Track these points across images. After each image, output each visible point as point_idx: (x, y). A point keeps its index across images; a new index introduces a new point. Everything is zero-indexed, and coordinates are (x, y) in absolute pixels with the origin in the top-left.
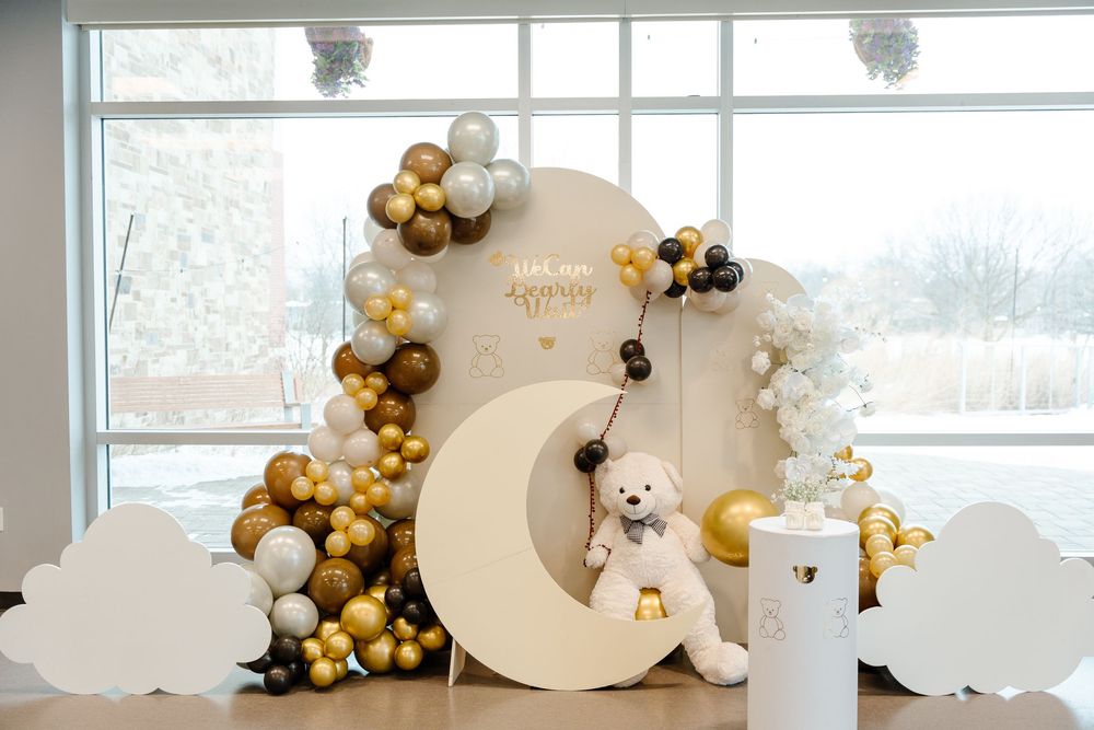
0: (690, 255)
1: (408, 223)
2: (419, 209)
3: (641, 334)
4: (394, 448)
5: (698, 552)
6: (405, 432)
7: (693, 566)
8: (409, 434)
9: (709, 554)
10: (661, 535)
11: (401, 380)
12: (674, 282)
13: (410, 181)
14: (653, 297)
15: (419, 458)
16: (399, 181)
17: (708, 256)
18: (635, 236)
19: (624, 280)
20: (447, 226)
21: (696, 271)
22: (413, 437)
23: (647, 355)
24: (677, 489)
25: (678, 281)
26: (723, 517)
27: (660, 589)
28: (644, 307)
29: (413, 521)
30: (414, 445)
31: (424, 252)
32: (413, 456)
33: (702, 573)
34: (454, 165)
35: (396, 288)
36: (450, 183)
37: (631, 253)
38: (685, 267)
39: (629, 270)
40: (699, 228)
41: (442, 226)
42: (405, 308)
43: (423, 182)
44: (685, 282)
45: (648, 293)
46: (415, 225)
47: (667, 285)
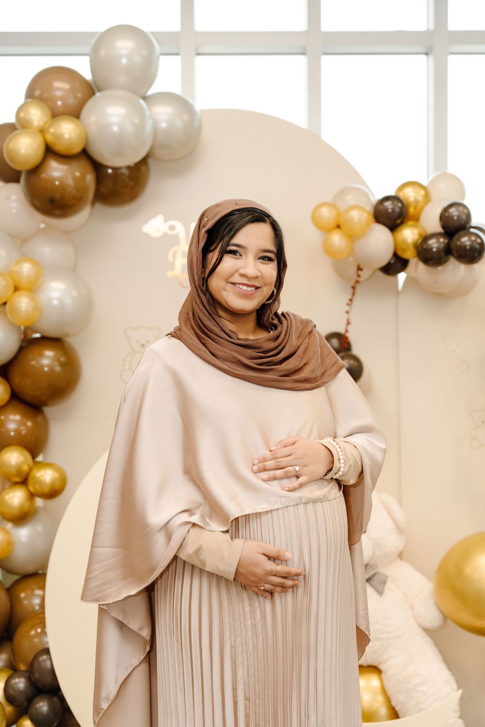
0: (416, 219)
1: (36, 170)
2: (49, 151)
3: (348, 323)
4: (17, 479)
5: (431, 616)
6: (34, 456)
7: (424, 634)
8: (40, 458)
9: (445, 618)
10: (380, 593)
11: (28, 387)
12: (395, 255)
13: (37, 115)
14: (364, 275)
15: (53, 493)
16: (22, 115)
17: (444, 218)
18: (343, 192)
19: (328, 250)
20: (90, 178)
21: (426, 238)
22: (46, 465)
23: (356, 351)
24: (400, 530)
25: (400, 253)
26: (468, 570)
27: (381, 667)
28: (354, 288)
29: (44, 575)
30: (46, 476)
31: (58, 212)
32: (46, 489)
33: (436, 644)
34: (98, 94)
35: (19, 262)
36: (93, 119)
37: (339, 214)
38: (409, 234)
39: (337, 239)
40: (425, 183)
41: (83, 177)
42: (33, 288)
43: (55, 115)
44: (409, 254)
45: (359, 269)
46: (43, 175)
47: (385, 257)
